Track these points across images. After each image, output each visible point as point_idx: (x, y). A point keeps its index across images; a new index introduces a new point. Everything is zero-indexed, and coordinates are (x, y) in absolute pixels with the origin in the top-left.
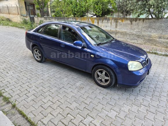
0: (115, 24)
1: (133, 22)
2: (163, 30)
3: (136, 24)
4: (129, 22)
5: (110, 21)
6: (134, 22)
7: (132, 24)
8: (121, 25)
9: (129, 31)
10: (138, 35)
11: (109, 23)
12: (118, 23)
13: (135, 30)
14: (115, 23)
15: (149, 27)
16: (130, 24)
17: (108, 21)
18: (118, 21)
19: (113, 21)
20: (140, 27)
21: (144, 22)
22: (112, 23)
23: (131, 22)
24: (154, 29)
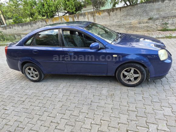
0: (93, 19)
1: (110, 13)
2: (140, 15)
3: (114, 14)
4: (106, 14)
5: (87, 16)
6: (112, 12)
7: (109, 15)
8: (99, 18)
9: (109, 23)
10: (119, 25)
11: (86, 18)
12: (96, 17)
13: (115, 21)
14: (93, 17)
15: (128, 15)
16: (108, 15)
17: (84, 17)
18: (95, 15)
19: (89, 16)
20: (119, 17)
21: (122, 11)
22: (89, 17)
23: (109, 13)
24: (132, 16)
